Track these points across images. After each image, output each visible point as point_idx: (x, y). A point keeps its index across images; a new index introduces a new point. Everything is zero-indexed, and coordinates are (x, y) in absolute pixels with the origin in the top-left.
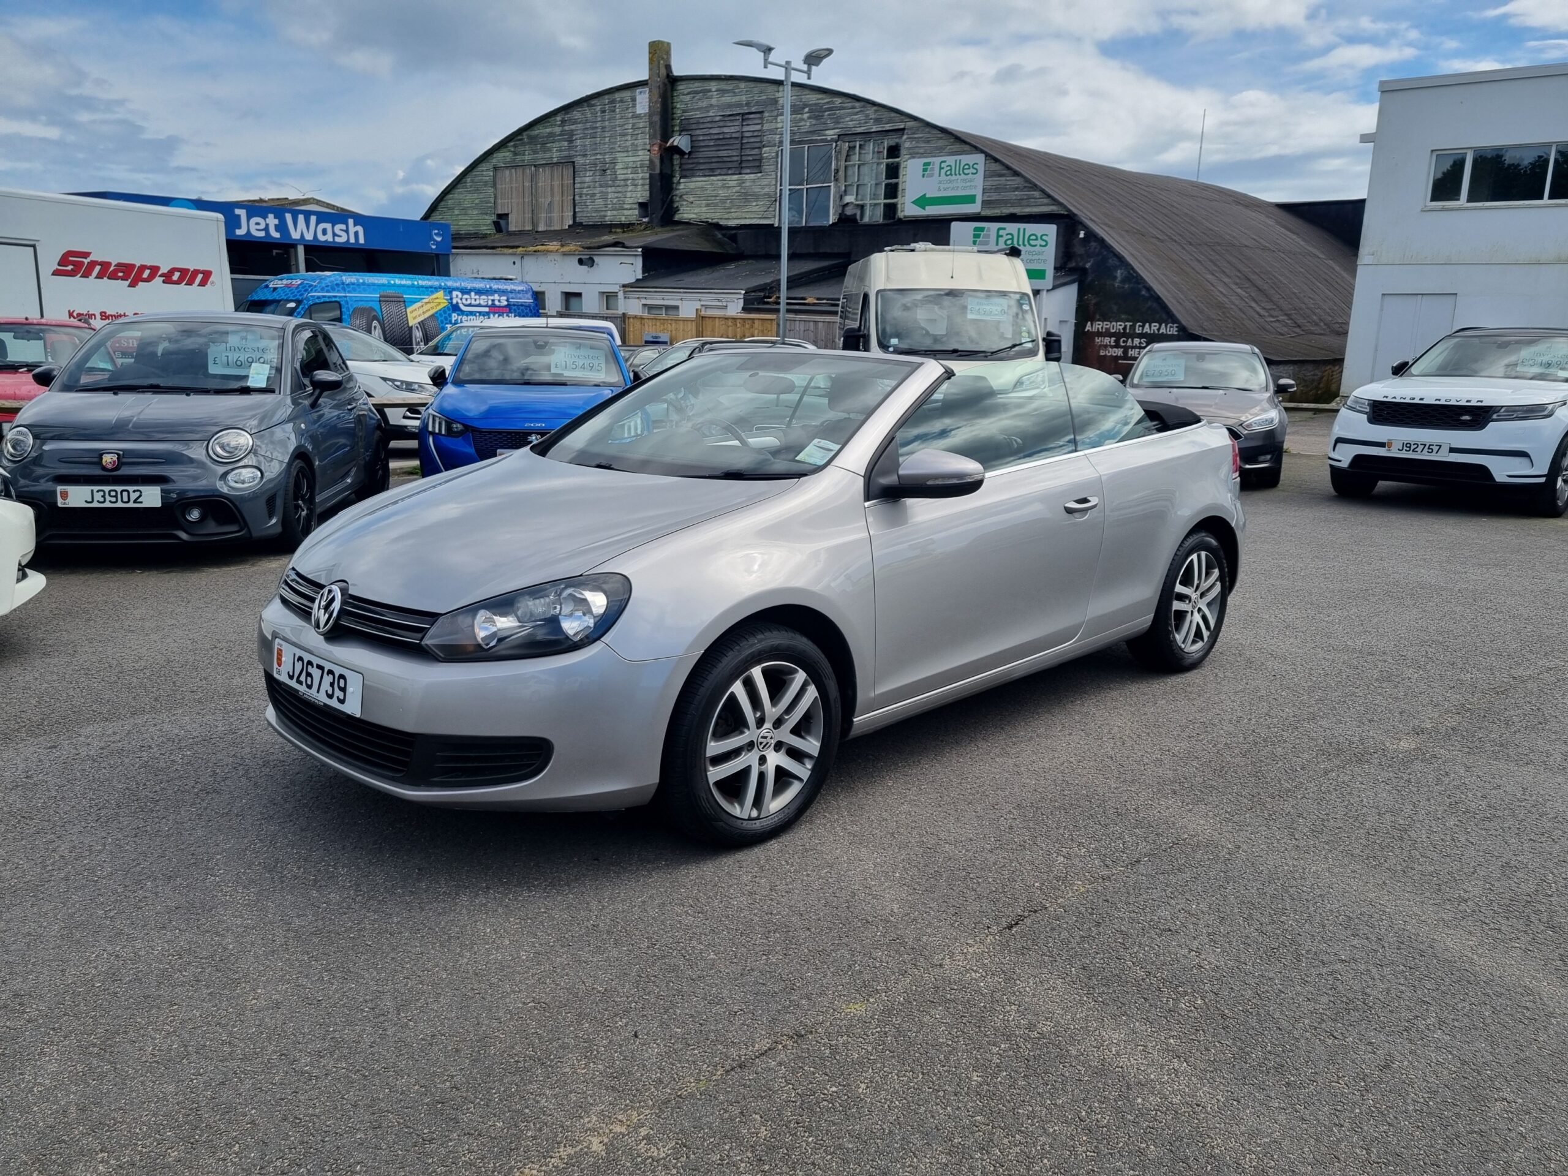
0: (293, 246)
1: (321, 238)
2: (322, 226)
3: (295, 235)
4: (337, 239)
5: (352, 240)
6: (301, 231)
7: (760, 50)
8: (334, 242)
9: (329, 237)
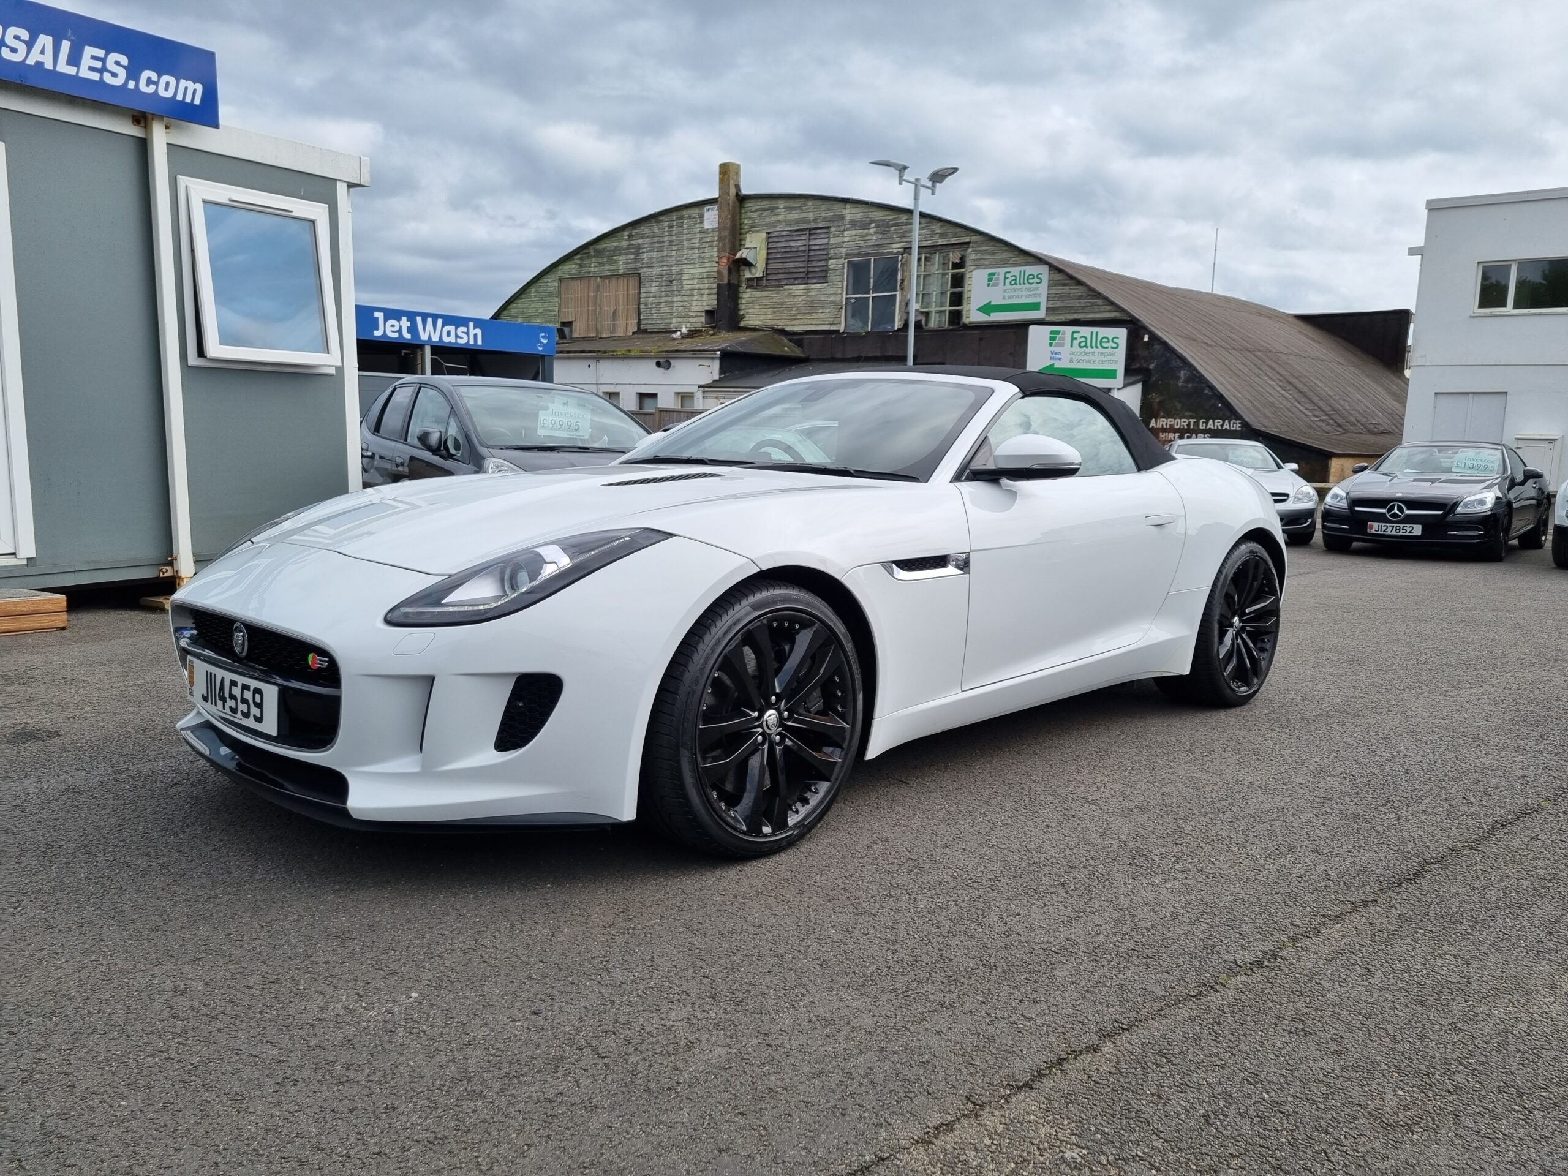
0: (421, 347)
1: (446, 339)
2: (447, 328)
3: (424, 337)
4: (460, 341)
5: (472, 342)
6: (429, 333)
7: (897, 169)
8: (456, 343)
9: (452, 339)
